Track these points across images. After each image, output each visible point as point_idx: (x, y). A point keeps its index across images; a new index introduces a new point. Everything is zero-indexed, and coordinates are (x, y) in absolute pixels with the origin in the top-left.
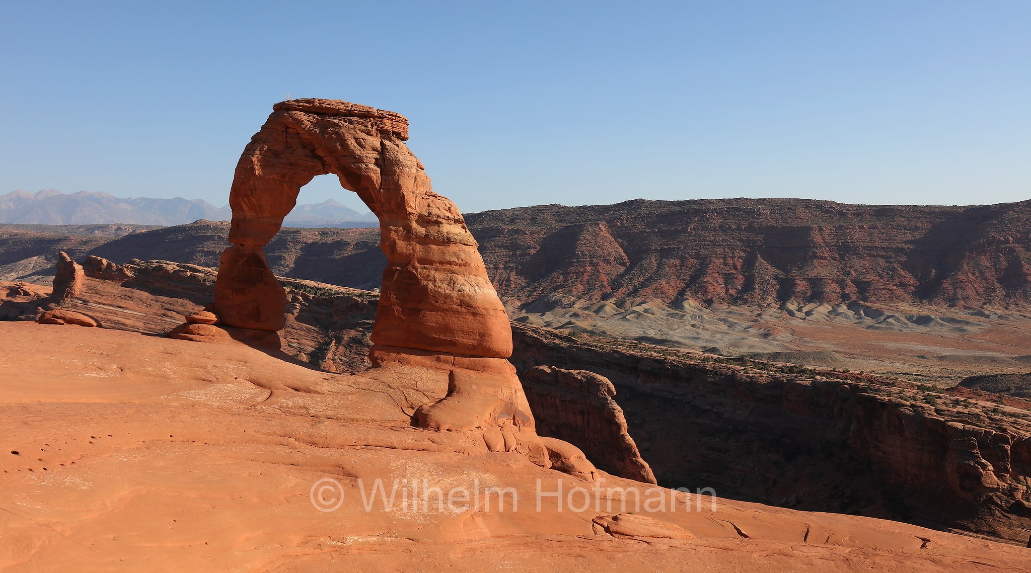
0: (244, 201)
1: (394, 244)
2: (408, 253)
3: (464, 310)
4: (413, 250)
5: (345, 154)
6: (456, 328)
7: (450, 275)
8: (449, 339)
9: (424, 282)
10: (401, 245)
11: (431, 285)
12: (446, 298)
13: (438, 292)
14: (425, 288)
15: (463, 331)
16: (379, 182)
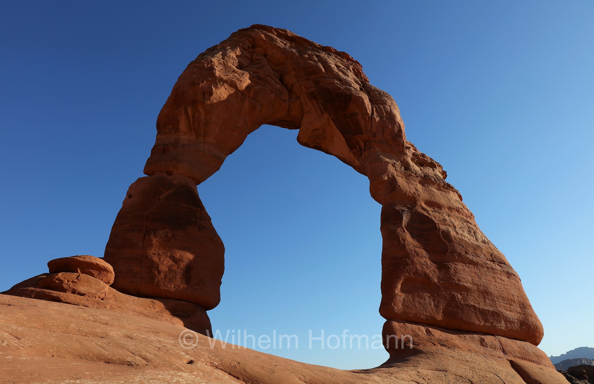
0: (186, 113)
1: (393, 180)
2: (412, 192)
3: (498, 268)
4: (416, 190)
5: (327, 76)
6: (496, 293)
7: (465, 224)
8: (491, 309)
9: (443, 227)
10: (401, 181)
11: (453, 233)
12: (475, 249)
13: (463, 240)
14: (447, 234)
15: (503, 298)
16: (370, 108)
